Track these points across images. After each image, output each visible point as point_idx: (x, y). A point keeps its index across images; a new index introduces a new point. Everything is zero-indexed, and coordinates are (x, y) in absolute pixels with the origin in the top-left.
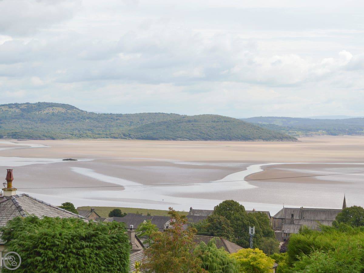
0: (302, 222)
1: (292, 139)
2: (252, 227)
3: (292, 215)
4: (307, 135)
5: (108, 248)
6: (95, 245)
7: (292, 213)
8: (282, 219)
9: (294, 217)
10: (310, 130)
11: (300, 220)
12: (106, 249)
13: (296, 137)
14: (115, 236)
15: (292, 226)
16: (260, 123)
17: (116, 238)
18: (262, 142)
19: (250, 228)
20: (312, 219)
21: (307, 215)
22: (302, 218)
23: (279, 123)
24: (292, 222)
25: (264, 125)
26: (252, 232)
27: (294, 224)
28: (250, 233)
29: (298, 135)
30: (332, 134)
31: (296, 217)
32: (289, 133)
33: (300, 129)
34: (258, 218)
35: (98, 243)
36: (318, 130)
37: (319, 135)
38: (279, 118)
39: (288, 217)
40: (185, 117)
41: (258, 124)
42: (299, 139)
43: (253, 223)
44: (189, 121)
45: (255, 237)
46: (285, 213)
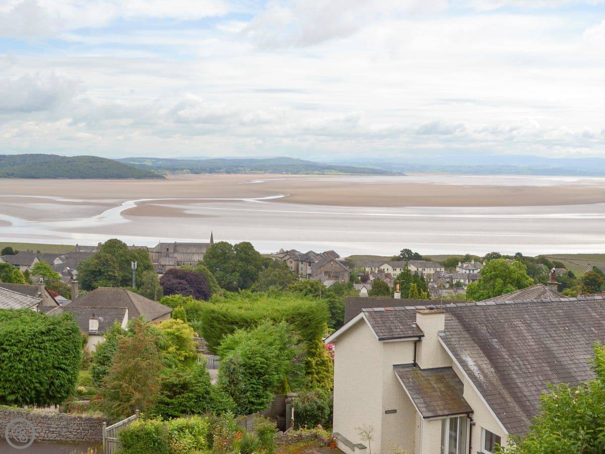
0: (176, 255)
1: (161, 177)
2: (134, 262)
3: (168, 249)
4: (174, 174)
5: (64, 340)
6: (54, 338)
7: (167, 247)
8: (159, 252)
9: (169, 250)
10: (176, 169)
11: (174, 252)
12: (63, 340)
13: (165, 176)
14: (69, 328)
15: (167, 259)
16: (132, 163)
17: (70, 330)
18: (135, 180)
20: (185, 252)
21: (180, 249)
22: (175, 251)
23: (149, 163)
24: (167, 256)
25: (136, 165)
26: (134, 267)
27: (169, 256)
28: (133, 267)
29: (166, 174)
30: (195, 173)
31: (171, 250)
32: (159, 172)
33: (168, 169)
34: (138, 254)
35: (56, 336)
36: (182, 169)
37: (184, 173)
38: (149, 158)
39: (164, 251)
40: (64, 158)
41: (130, 164)
42: (167, 177)
43: (134, 258)
44: (69, 162)
45: (136, 270)
46: (161, 247)
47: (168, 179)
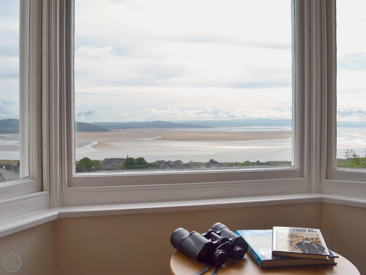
0: (112, 163)
3: (109, 161)
8: (104, 162)
19: (92, 167)
23: (103, 125)
27: (109, 164)
32: (108, 128)
33: (112, 127)
34: (95, 163)
42: (111, 130)
45: (94, 170)
46: (106, 160)
47: (111, 131)
